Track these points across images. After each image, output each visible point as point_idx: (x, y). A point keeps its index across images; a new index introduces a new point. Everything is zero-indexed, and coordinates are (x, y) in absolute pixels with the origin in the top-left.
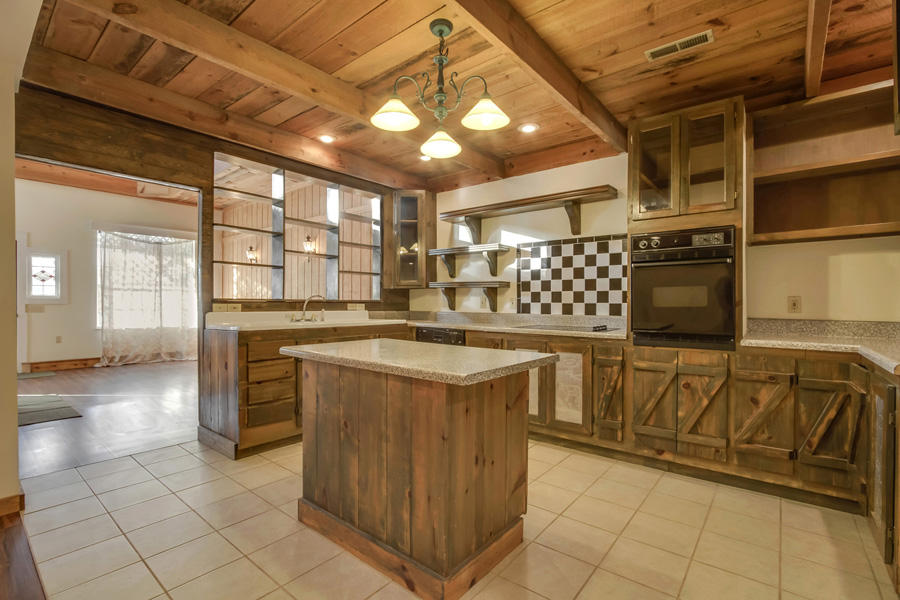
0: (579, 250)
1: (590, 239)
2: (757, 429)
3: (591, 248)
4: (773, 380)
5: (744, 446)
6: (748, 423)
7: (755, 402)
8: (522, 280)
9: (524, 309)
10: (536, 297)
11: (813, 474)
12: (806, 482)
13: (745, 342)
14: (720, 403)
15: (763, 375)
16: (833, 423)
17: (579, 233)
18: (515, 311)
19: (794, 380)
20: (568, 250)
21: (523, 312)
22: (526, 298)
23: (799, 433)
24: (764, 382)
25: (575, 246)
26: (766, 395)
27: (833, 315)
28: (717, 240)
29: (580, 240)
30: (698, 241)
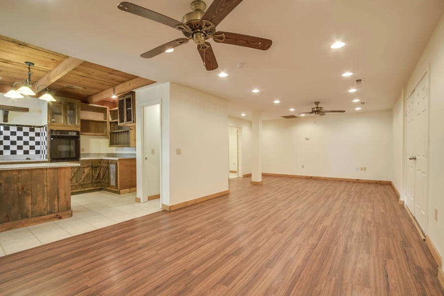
0: (7, 129)
1: (13, 125)
2: (85, 178)
3: (13, 129)
4: (88, 167)
5: (82, 183)
6: (83, 178)
7: (84, 172)
11: (95, 185)
12: (94, 187)
13: (81, 159)
14: (76, 175)
15: (86, 166)
16: (99, 173)
17: (7, 122)
19: (92, 166)
23: (93, 177)
24: (86, 167)
25: (4, 127)
26: (86, 170)
27: (90, 152)
28: (75, 134)
29: (7, 125)
30: (70, 134)
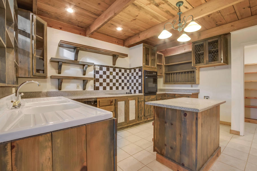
0: (114, 70)
1: (117, 68)
3: (117, 70)
8: (96, 78)
9: (97, 88)
10: (101, 84)
13: (157, 93)
17: (115, 65)
18: (93, 89)
20: (111, 70)
21: (97, 90)
22: (97, 84)
25: (113, 69)
29: (115, 67)
30: (153, 74)
